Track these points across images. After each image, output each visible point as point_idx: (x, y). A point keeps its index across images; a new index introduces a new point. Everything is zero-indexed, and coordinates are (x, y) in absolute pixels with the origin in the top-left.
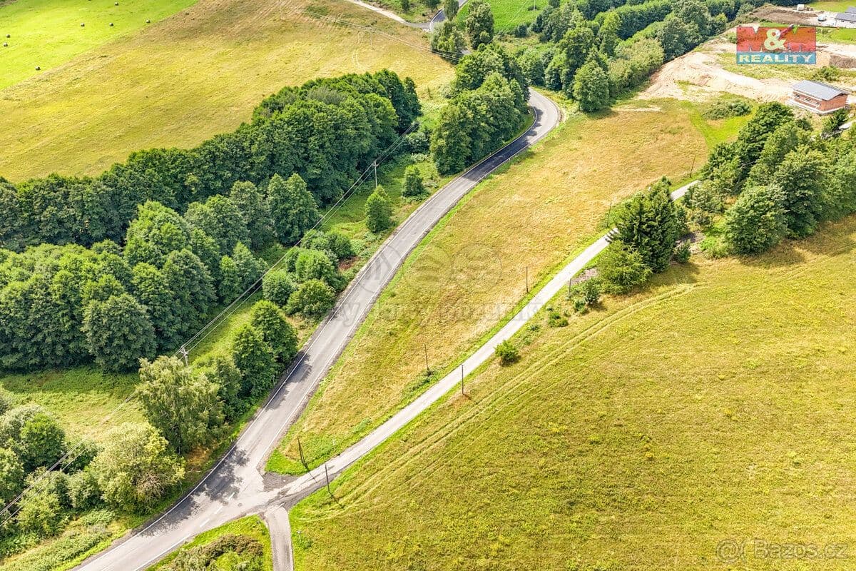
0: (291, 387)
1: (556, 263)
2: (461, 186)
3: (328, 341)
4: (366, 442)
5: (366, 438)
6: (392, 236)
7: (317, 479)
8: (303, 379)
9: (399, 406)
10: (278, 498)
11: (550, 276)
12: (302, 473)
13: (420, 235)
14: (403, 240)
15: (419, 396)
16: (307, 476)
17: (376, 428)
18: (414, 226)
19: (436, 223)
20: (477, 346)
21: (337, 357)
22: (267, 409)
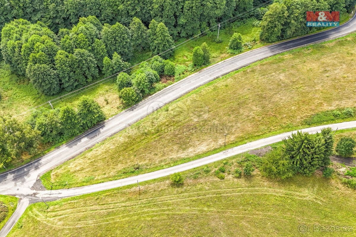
0: (85, 140)
1: (257, 134)
2: (262, 54)
3: (118, 123)
4: (83, 189)
5: (85, 186)
6: (198, 73)
7: (51, 196)
8: (91, 138)
9: (110, 179)
10: (31, 195)
11: (246, 141)
12: (48, 189)
13: (212, 78)
14: (201, 78)
15: (123, 178)
16: (49, 192)
17: (92, 184)
18: (214, 71)
19: (226, 74)
20: (172, 165)
21: (115, 134)
22: (67, 146)
